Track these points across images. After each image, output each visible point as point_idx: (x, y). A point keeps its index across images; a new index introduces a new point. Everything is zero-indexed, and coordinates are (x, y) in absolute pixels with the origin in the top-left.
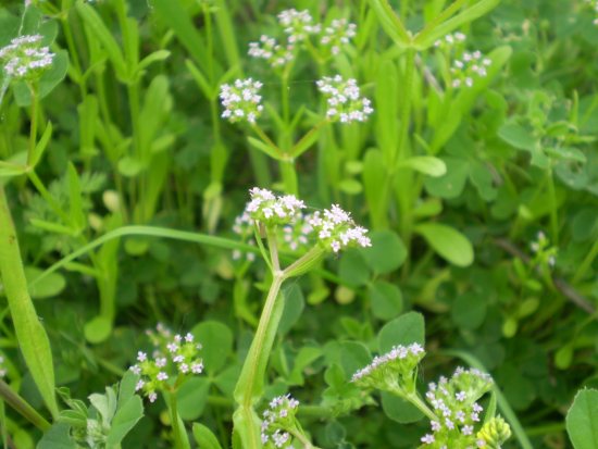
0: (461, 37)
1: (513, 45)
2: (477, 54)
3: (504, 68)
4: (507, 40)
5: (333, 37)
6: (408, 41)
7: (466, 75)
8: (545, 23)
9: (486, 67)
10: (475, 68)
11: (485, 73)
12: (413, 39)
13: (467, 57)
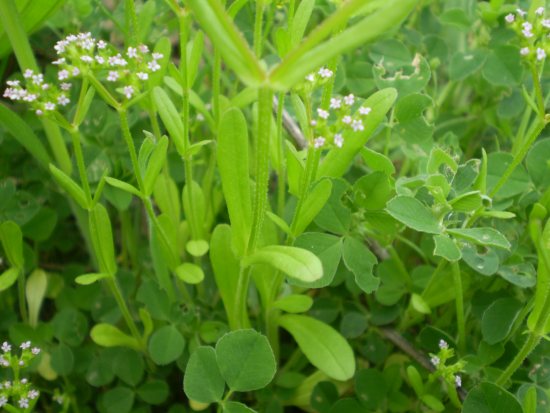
0: (328, 74)
1: (399, 85)
2: (350, 99)
3: (388, 114)
4: (391, 79)
5: (126, 71)
6: (261, 76)
7: (334, 130)
8: (436, 61)
9: (363, 117)
10: (347, 119)
11: (362, 128)
12: (268, 74)
13: (335, 103)
